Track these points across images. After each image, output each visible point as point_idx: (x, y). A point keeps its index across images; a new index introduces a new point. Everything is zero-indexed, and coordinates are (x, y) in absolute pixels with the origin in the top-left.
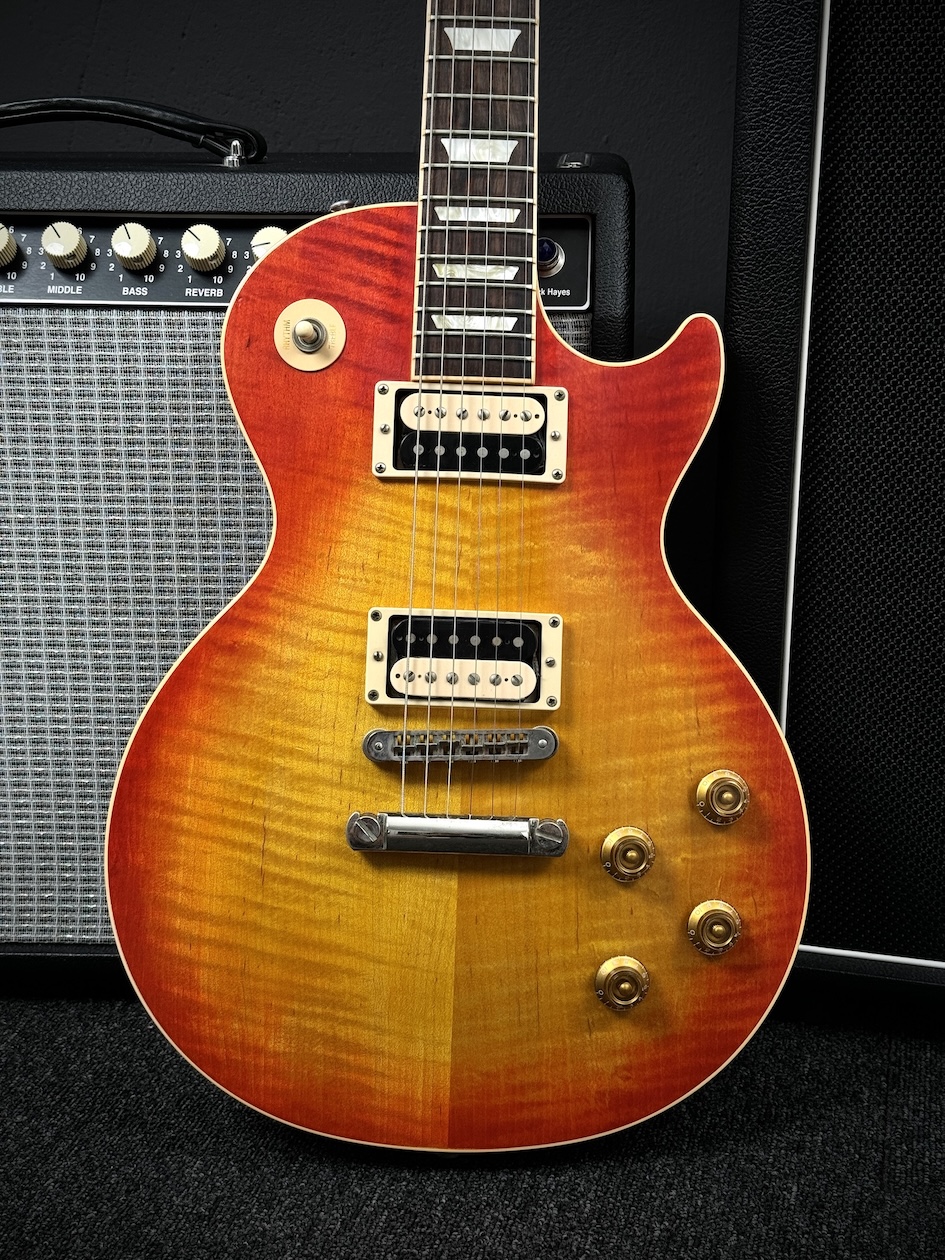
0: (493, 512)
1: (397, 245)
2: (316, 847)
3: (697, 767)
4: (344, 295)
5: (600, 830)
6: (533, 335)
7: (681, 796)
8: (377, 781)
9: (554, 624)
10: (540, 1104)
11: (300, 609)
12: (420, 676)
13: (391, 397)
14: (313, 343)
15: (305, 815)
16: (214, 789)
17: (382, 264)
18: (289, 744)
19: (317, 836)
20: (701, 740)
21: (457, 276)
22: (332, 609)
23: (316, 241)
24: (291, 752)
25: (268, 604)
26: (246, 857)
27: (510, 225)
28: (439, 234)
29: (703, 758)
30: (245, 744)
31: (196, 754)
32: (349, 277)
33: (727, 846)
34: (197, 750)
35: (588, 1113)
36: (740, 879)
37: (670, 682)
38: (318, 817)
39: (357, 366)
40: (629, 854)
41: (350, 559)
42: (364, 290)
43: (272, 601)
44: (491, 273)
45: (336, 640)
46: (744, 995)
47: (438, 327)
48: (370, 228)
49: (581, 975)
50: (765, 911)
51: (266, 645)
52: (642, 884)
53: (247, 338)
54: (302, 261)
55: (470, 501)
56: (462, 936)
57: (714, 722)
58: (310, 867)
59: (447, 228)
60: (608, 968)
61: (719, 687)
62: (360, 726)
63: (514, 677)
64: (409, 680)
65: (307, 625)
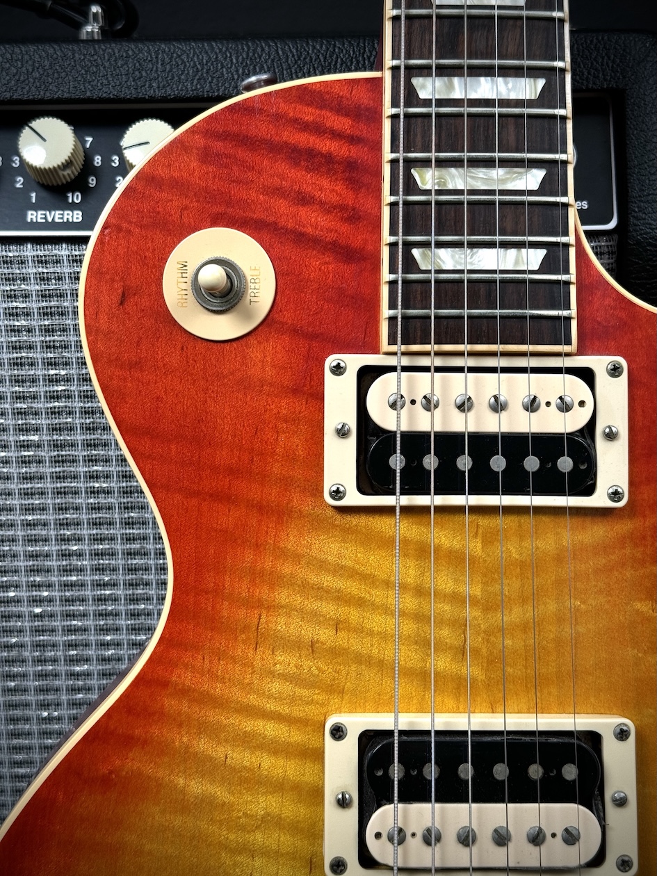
0: (515, 555)
1: (352, 140)
4: (272, 219)
6: (572, 277)
9: (623, 734)
11: (215, 716)
12: (414, 835)
13: (350, 378)
14: (225, 296)
17: (329, 170)
21: (450, 187)
22: (265, 715)
23: (225, 136)
25: (163, 705)
27: (531, 103)
28: (420, 120)
32: (278, 192)
39: (295, 331)
41: (291, 635)
42: (304, 211)
44: (504, 181)
45: (272, 766)
47: (423, 267)
48: (309, 114)
51: (160, 774)
53: (120, 291)
54: (204, 167)
55: (479, 540)
59: (433, 110)
63: (566, 830)
64: (396, 842)
65: (226, 741)
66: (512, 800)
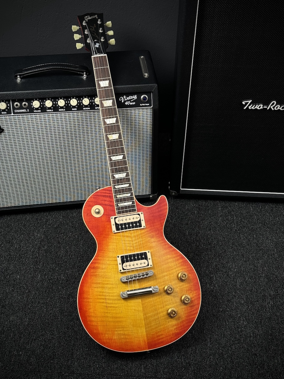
0: (134, 235)
1: (109, 193)
2: (115, 300)
3: (178, 272)
4: (102, 203)
5: (163, 287)
6: (135, 204)
7: (176, 277)
8: (124, 286)
9: (149, 252)
10: (163, 338)
11: (104, 258)
12: (128, 266)
13: (113, 219)
14: (98, 213)
15: (112, 294)
16: (95, 293)
17: (107, 197)
18: (107, 282)
19: (115, 298)
20: (177, 267)
21: (121, 197)
22: (110, 257)
23: (95, 195)
24: (108, 284)
26: (103, 304)
27: (128, 187)
29: (178, 271)
30: (99, 284)
31: (91, 288)
32: (102, 200)
33: (185, 285)
35: (171, 338)
36: (189, 290)
37: (170, 258)
38: (115, 294)
39: (107, 215)
40: (170, 289)
41: (111, 248)
42: (105, 202)
43: (99, 258)
44: (126, 195)
45: (112, 263)
46: (194, 311)
47: (119, 206)
48: (104, 192)
49: (165, 313)
50: (194, 295)
51: (99, 266)
52: (172, 294)
54: (94, 199)
55: (130, 234)
56: (144, 310)
57: (179, 264)
58: (115, 303)
59: (117, 189)
60: (170, 311)
61: (178, 257)
62: (119, 277)
63: (144, 262)
65: (106, 261)
66: (138, 260)
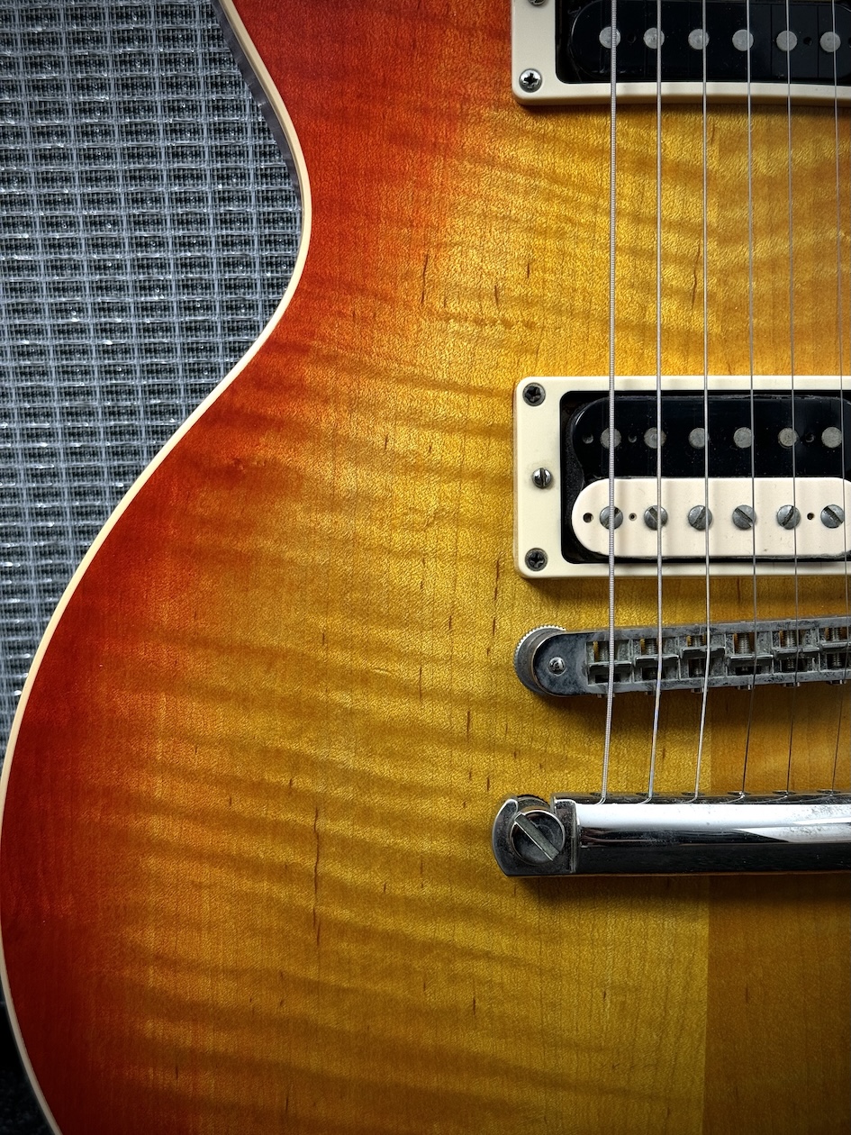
0: (763, 170)
2: (424, 866)
8: (542, 731)
11: (369, 388)
12: (632, 517)
15: (400, 804)
16: (211, 759)
18: (362, 663)
19: (426, 845)
22: (436, 385)
24: (365, 679)
25: (301, 379)
26: (281, 892)
30: (270, 665)
31: (170, 690)
34: (173, 682)
38: (426, 806)
41: (468, 281)
43: (311, 373)
45: (446, 449)
51: (301, 464)
55: (716, 147)
56: (719, 1026)
58: (413, 906)
62: (504, 623)
63: (827, 509)
64: (612, 525)
65: (386, 419)
66: (759, 474)
